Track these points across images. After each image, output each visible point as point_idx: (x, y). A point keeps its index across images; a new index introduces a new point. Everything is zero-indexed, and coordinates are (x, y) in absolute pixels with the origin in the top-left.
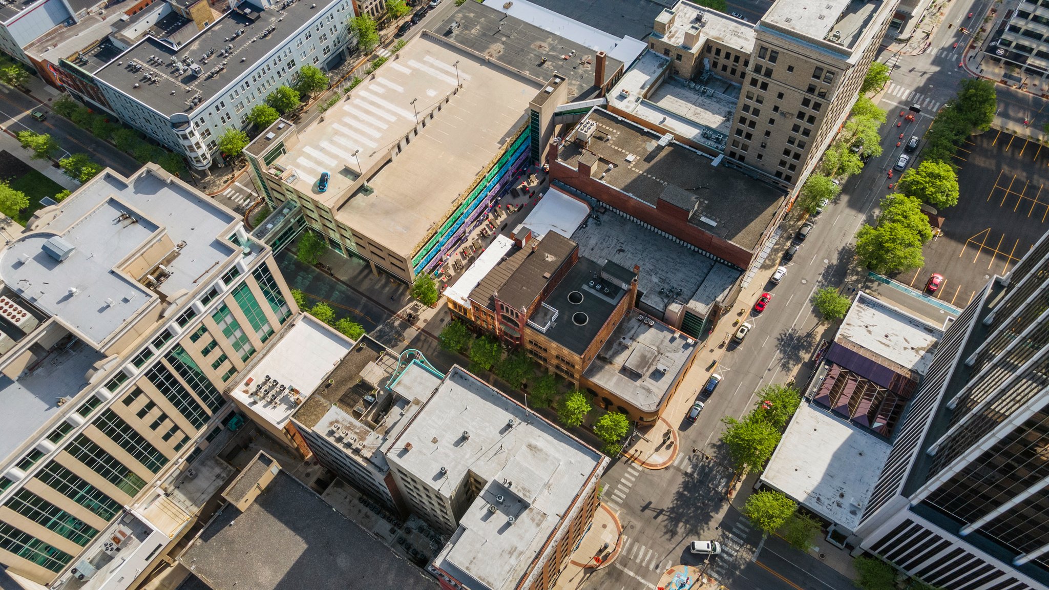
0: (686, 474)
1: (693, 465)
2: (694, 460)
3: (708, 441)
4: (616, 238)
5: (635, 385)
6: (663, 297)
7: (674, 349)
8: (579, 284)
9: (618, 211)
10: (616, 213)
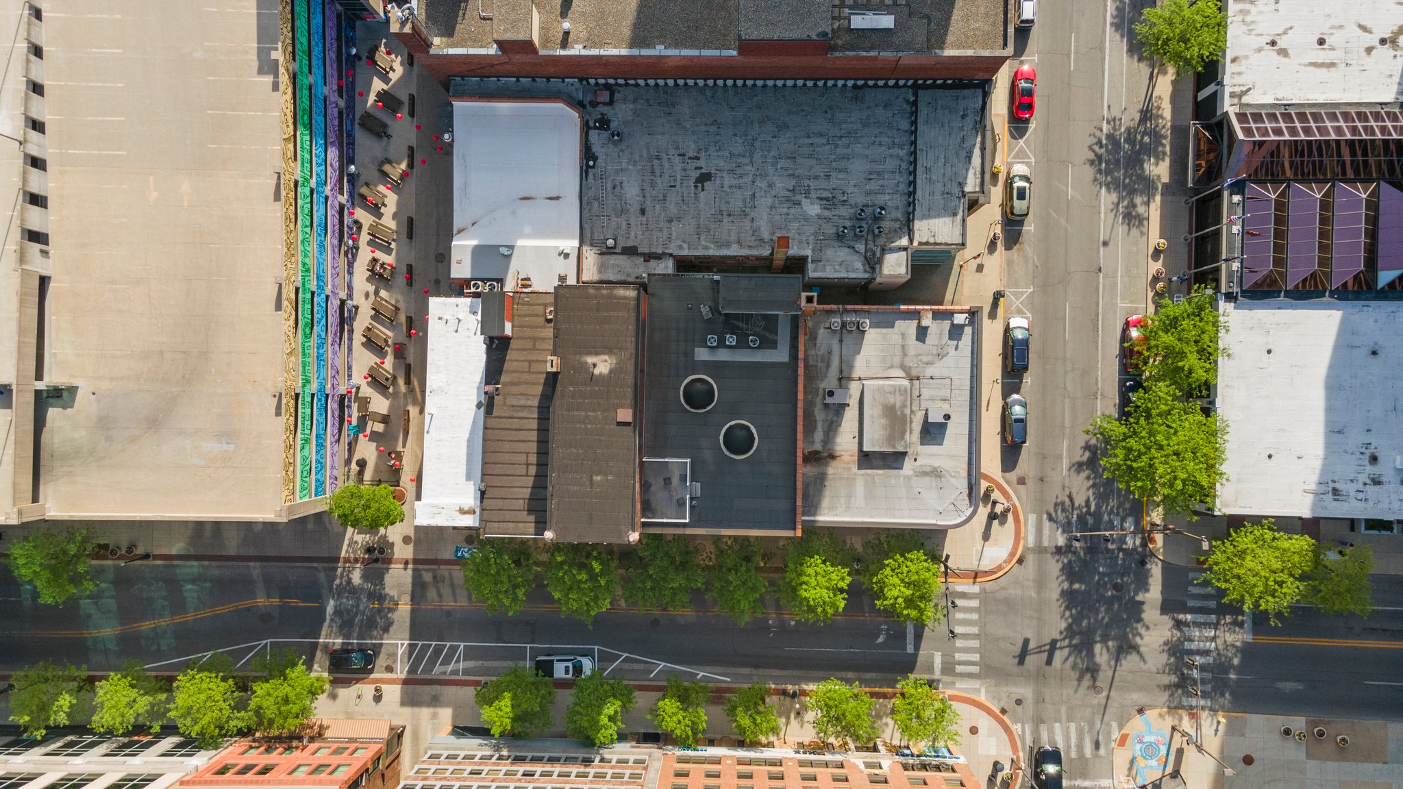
0: (1058, 550)
1: (1063, 526)
2: (1061, 516)
3: (1065, 463)
4: (676, 152)
5: (905, 477)
6: (852, 243)
7: (935, 352)
8: (686, 355)
9: (640, 81)
10: (637, 85)
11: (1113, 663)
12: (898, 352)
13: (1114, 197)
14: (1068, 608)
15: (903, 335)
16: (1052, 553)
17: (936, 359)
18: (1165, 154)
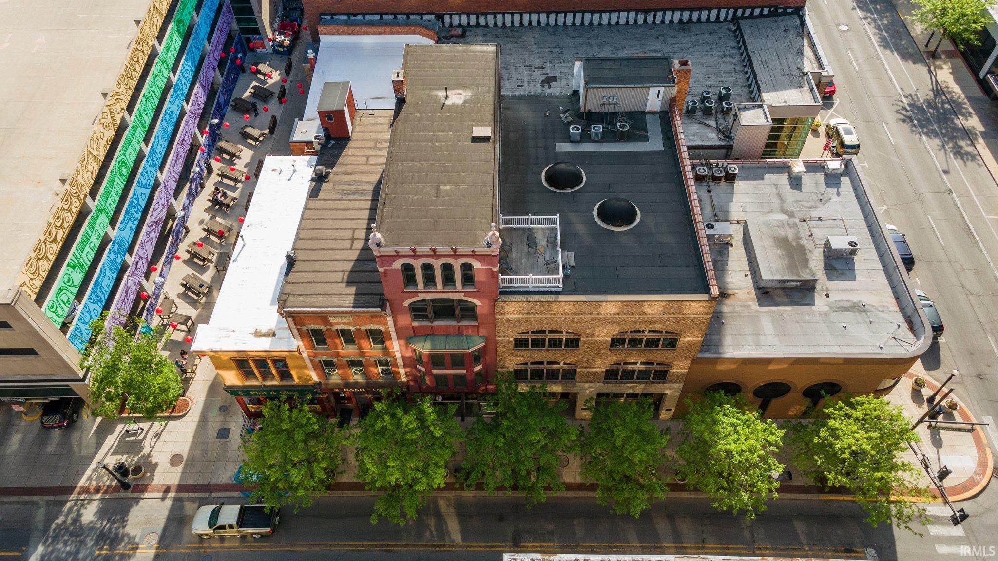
4: (523, 65)
5: (820, 313)
6: (702, 120)
8: (546, 148)
9: (490, 18)
10: (486, 26)
12: (775, 200)
13: (937, 142)
15: (776, 186)
17: (819, 204)
18: (970, 114)
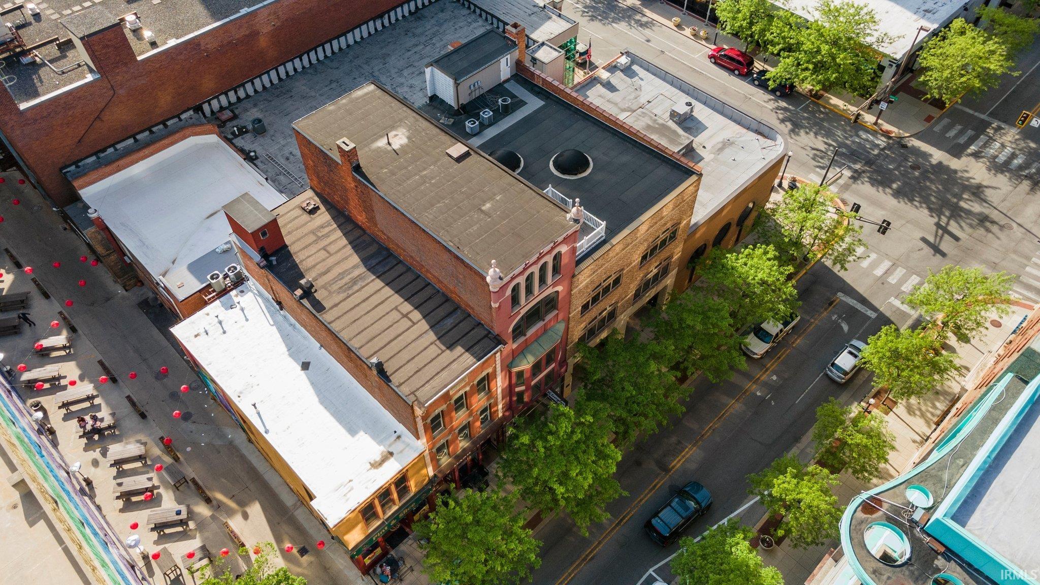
0: (855, 178)
1: (836, 165)
2: (826, 162)
5: (712, 161)
7: (630, 90)
9: (249, 86)
10: (248, 96)
11: (985, 204)
13: (624, 24)
14: (911, 200)
15: (600, 96)
16: (854, 183)
17: (638, 93)
